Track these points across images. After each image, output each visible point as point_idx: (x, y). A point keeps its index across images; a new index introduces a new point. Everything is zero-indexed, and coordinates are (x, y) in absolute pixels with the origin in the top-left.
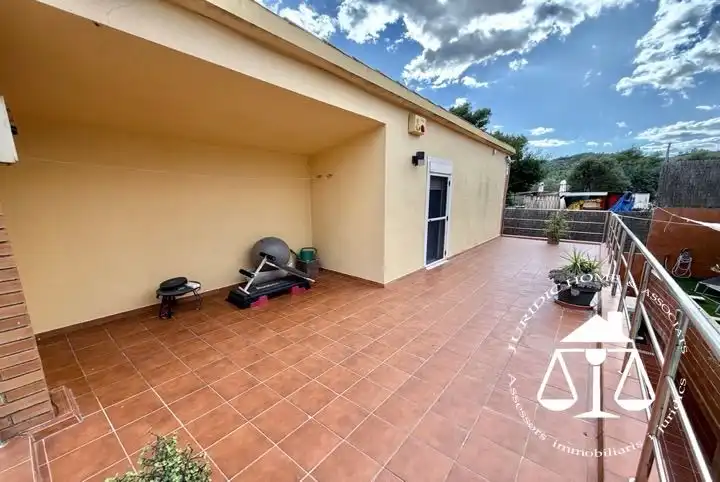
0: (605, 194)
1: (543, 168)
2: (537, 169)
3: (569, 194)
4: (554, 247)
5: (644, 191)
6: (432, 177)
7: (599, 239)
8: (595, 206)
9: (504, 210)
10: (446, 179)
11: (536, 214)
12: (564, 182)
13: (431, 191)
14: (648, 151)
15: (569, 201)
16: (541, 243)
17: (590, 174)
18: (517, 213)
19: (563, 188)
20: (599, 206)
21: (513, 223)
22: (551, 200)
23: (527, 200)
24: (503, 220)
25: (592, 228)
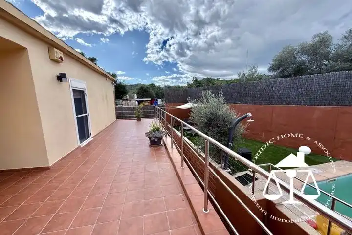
0: (150, 99)
1: (127, 88)
2: (124, 89)
3: (139, 100)
4: (140, 122)
5: (160, 98)
6: (73, 90)
7: (153, 117)
8: (148, 104)
9: (116, 108)
10: (84, 91)
11: (129, 109)
12: (136, 95)
13: (74, 99)
14: (157, 85)
15: (139, 103)
16: (135, 121)
17: (144, 92)
18: (121, 109)
19: (136, 97)
20: (149, 104)
21: (120, 113)
22: (133, 102)
23: (124, 102)
24: (116, 113)
25: (150, 113)
